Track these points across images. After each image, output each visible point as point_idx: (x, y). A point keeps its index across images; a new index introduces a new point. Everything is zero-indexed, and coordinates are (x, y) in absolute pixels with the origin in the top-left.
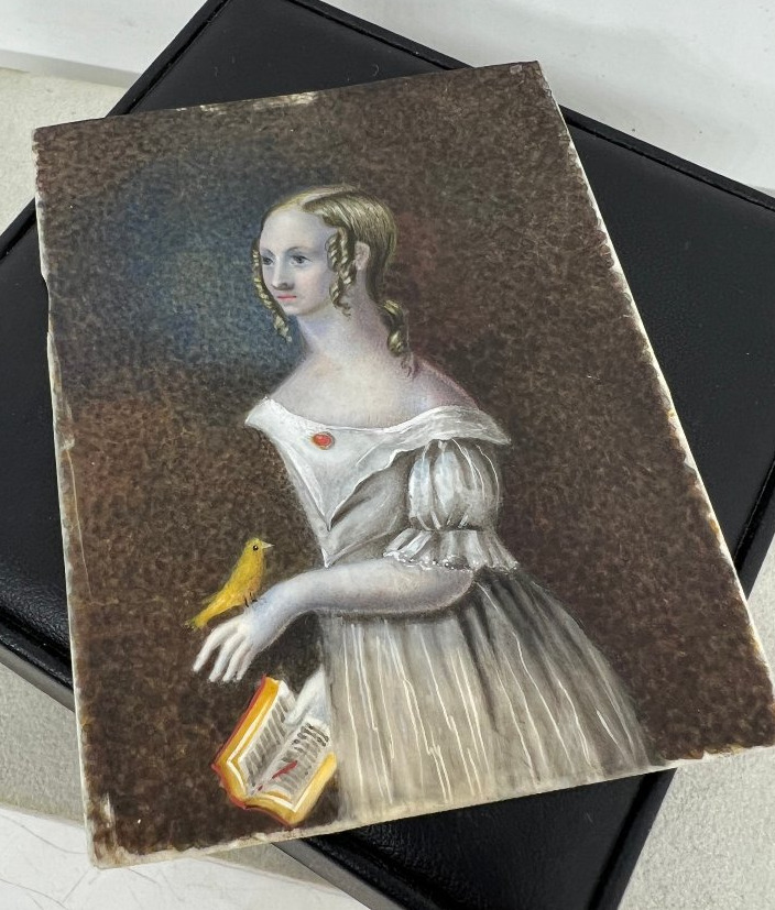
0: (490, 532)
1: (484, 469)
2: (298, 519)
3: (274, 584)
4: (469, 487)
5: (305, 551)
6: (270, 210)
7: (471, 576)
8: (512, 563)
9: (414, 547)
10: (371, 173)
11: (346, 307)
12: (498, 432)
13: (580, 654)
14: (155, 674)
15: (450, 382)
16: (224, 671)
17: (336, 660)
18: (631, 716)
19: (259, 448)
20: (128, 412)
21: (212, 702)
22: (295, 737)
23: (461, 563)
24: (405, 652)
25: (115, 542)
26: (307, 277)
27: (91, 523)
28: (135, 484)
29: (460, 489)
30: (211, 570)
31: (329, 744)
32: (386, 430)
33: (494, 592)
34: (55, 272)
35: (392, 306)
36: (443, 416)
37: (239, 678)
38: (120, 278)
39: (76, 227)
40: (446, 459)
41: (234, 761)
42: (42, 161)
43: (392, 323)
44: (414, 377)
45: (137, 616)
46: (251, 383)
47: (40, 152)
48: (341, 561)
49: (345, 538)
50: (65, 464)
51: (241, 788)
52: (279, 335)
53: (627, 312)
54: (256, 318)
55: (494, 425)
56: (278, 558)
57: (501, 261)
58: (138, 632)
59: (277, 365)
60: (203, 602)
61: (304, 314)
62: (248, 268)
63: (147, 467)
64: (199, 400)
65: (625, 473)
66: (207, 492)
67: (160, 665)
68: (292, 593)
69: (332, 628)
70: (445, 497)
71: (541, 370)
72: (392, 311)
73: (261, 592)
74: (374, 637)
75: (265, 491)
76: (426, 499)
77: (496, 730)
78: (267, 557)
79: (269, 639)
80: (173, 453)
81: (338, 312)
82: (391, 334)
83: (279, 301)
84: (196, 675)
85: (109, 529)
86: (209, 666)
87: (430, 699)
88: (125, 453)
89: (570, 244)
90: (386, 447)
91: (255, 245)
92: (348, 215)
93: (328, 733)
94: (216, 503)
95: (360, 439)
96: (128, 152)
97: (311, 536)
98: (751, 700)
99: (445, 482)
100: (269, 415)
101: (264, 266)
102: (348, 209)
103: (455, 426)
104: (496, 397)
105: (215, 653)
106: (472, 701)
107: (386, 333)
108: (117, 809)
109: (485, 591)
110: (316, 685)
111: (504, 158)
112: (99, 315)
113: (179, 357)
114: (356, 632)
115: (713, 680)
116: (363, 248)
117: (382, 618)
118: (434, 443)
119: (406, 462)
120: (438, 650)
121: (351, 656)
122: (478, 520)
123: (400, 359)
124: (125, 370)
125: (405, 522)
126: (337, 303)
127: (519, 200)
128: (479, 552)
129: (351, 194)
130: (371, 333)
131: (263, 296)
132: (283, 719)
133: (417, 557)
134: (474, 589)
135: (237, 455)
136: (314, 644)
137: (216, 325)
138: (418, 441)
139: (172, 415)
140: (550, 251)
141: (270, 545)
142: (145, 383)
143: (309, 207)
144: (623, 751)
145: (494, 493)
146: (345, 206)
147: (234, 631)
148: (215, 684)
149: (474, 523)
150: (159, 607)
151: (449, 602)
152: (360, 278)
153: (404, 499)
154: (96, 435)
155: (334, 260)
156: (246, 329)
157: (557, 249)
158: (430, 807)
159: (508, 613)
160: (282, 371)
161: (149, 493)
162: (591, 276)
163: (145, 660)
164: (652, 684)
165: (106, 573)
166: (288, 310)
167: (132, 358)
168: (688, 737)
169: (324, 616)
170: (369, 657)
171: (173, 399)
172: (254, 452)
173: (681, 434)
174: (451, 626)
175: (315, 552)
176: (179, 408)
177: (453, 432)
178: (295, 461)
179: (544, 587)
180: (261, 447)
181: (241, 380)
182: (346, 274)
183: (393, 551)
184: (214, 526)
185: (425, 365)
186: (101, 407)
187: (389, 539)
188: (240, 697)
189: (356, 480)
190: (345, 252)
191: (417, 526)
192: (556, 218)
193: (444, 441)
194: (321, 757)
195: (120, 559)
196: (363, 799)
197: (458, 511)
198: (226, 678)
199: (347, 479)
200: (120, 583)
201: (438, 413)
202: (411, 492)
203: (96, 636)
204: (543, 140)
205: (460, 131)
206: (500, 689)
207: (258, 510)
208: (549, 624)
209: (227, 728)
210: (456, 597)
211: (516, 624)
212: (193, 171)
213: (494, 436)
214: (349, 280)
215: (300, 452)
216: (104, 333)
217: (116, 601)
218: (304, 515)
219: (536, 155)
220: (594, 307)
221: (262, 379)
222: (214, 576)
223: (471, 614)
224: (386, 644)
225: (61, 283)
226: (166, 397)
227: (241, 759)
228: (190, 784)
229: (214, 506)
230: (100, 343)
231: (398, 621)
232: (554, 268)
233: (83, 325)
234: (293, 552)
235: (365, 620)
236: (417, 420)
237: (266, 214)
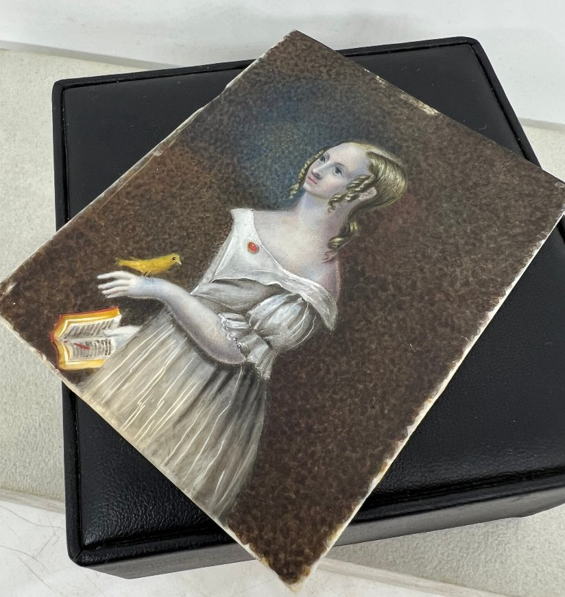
0: (274, 354)
1: (306, 328)
2: (204, 266)
3: (164, 278)
4: (289, 328)
5: (191, 279)
6: (352, 141)
7: (243, 361)
8: (267, 376)
9: (234, 325)
10: (419, 166)
11: (333, 208)
12: (333, 321)
13: (248, 442)
14: (83, 263)
15: (339, 280)
16: (107, 289)
18: (237, 490)
19: (224, 225)
20: (193, 164)
21: (89, 295)
22: (100, 339)
23: (246, 352)
24: (179, 358)
25: (129, 204)
26: (332, 181)
27: (129, 189)
28: (163, 192)
29: (284, 324)
30: (148, 250)
31: (108, 356)
32: (285, 271)
33: (244, 377)
34: (233, 89)
35: (354, 227)
36: (316, 289)
37: (109, 297)
38: (254, 113)
39: (263, 79)
40: (294, 307)
41: (69, 323)
42: (282, 44)
43: (345, 233)
44: (325, 262)
45: (103, 237)
46: (253, 198)
47: (286, 40)
48: (200, 298)
49: (212, 291)
50: (147, 159)
51: (59, 334)
52: (289, 192)
53: (469, 338)
54: (288, 176)
55: (334, 317)
56: (178, 271)
57: (434, 257)
58: (97, 243)
59: (272, 202)
60: (131, 258)
61: (310, 193)
62: (311, 155)
63: (174, 190)
64: (224, 185)
65: (372, 401)
66: (183, 220)
67: (89, 262)
68: (166, 289)
69: (163, 318)
70: (274, 321)
71: (389, 318)
72: (352, 228)
73: (155, 276)
74: (174, 339)
75: (205, 243)
76: (265, 313)
77: (174, 426)
78: (174, 266)
79: (136, 296)
80: (190, 194)
81: (326, 207)
82: (339, 236)
83: (307, 179)
84: (96, 280)
85: (133, 198)
86: (104, 281)
87: (164, 385)
88: (173, 177)
89: (482, 283)
91: (325, 149)
92: (384, 173)
93: (112, 352)
94: (182, 228)
95: (269, 262)
96: (322, 69)
97: (201, 277)
98: (300, 552)
99: (282, 315)
100: (245, 220)
101: (319, 160)
102: (388, 171)
103: (316, 299)
104: (350, 306)
105: (112, 279)
106: (179, 405)
107: (337, 234)
108: (13, 291)
109: (241, 373)
110: (131, 331)
111: (498, 218)
112: (229, 119)
113: (238, 161)
114: (171, 329)
115: (293, 524)
116: (373, 192)
117: (187, 335)
118: (298, 296)
119: (276, 290)
120: (191, 372)
121: (156, 336)
122: (275, 344)
123: (329, 250)
124: (212, 148)
125: (244, 312)
126: (331, 203)
127: (482, 242)
128: (259, 356)
129: (397, 166)
130: (330, 227)
131: (303, 171)
132: (104, 329)
133: (231, 330)
134: (238, 367)
135: (212, 219)
136: (149, 315)
137: (269, 163)
138: (292, 288)
139: (207, 180)
140: (467, 277)
141: (180, 263)
142: (213, 159)
143: (370, 154)
144: (214, 498)
145: (297, 341)
146: (388, 167)
147: (129, 279)
148: (98, 289)
149: (272, 343)
150: (114, 242)
151: (221, 360)
152: (355, 202)
153: (256, 303)
154: (172, 160)
155: (354, 185)
156: (278, 176)
157: (471, 279)
158: (113, 423)
159: (239, 391)
160: (272, 206)
161: (163, 199)
162: (473, 306)
163: (86, 254)
164: (262, 491)
165: (112, 211)
166: (306, 185)
167: (221, 146)
168: (249, 529)
169: (166, 310)
170: (163, 343)
171: (215, 175)
172: (220, 225)
173: (422, 414)
174: (209, 369)
175: (194, 284)
176: (213, 180)
177: (312, 300)
178: (231, 243)
179: (268, 399)
180: (225, 226)
181: (251, 193)
182: (351, 195)
183: (224, 317)
184: (170, 235)
185: (337, 264)
186: (187, 152)
187: (229, 311)
188: (99, 304)
189: (246, 275)
190: (362, 186)
191: (247, 319)
192: (490, 266)
193: (303, 299)
194: (100, 357)
195: (123, 212)
196: (94, 389)
197: (272, 331)
198: (104, 292)
199: (242, 272)
200: (113, 220)
201: (317, 287)
202: (262, 304)
203: (80, 227)
204: (531, 227)
205: (490, 186)
206: (196, 415)
207: (194, 247)
208: (249, 416)
209: (82, 309)
210: (226, 361)
211: (236, 399)
212: (338, 97)
213: (328, 320)
214: (349, 199)
215: (238, 243)
216: (222, 127)
217: (103, 224)
218: (208, 266)
219: (518, 230)
220: (456, 321)
221: (259, 201)
222: (147, 253)
223: (223, 375)
224: (175, 347)
225: (230, 95)
226: (213, 172)
227: (72, 325)
228: (46, 312)
229: (179, 228)
230: (217, 130)
231: (191, 343)
232: (458, 285)
233: (219, 117)
234: (186, 276)
235: (180, 329)
236: (303, 280)
237: (346, 141)
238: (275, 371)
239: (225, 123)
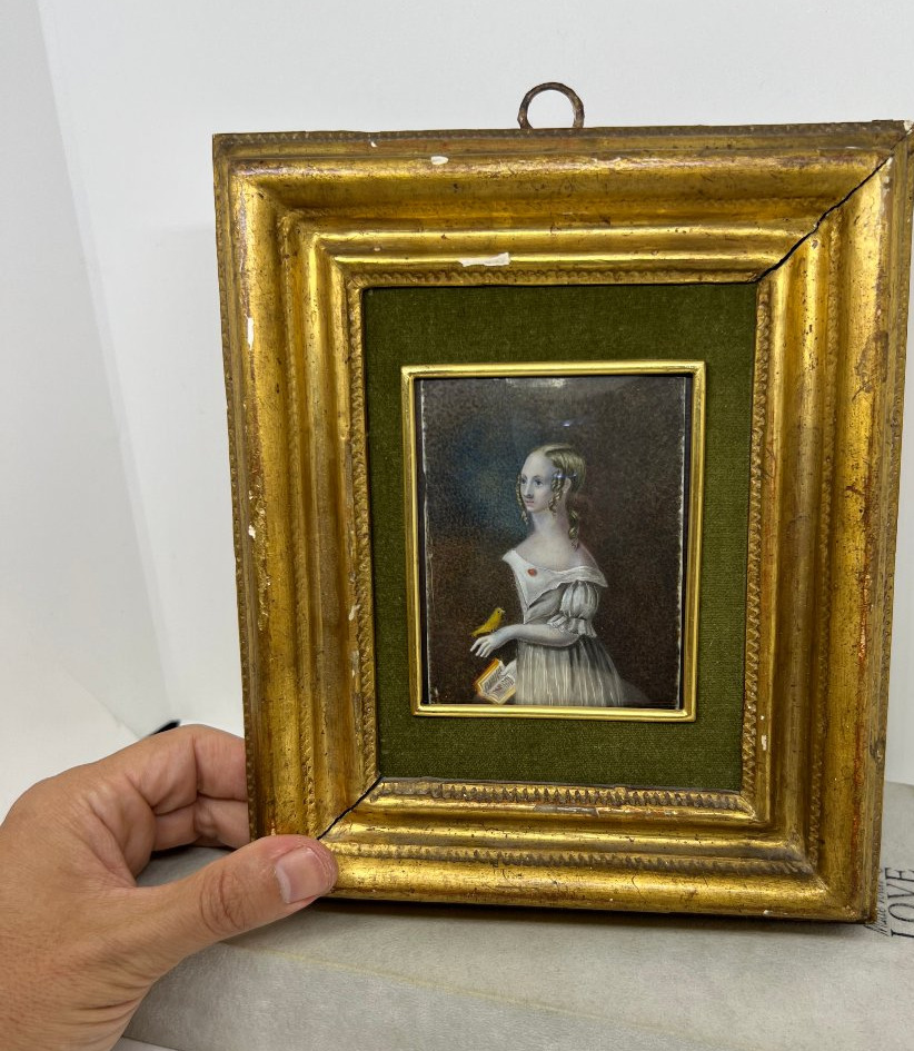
0: (589, 622)
1: (594, 596)
4: (586, 602)
6: (530, 453)
7: (578, 637)
8: (595, 635)
9: (559, 622)
10: (581, 439)
11: (554, 511)
12: (604, 581)
13: (610, 671)
14: (457, 649)
15: (591, 555)
16: (481, 653)
17: (521, 658)
20: (456, 544)
21: (476, 663)
22: (503, 680)
23: (576, 631)
24: (547, 659)
25: (446, 599)
26: (540, 492)
27: (438, 591)
28: (456, 577)
29: (582, 603)
30: (481, 616)
32: (559, 572)
33: (585, 644)
34: (429, 470)
35: (575, 514)
36: (584, 570)
37: (486, 656)
38: (457, 478)
39: (440, 446)
40: (580, 589)
41: (481, 683)
43: (573, 522)
44: (576, 550)
45: (452, 628)
46: (507, 542)
48: (530, 622)
49: (533, 614)
50: (429, 564)
51: (482, 693)
52: (523, 521)
54: (514, 510)
55: (603, 578)
57: (630, 497)
58: (452, 634)
59: (519, 535)
61: (537, 511)
62: (515, 484)
63: (461, 571)
65: (652, 606)
66: (483, 586)
67: (459, 647)
68: (510, 631)
69: (522, 646)
70: (576, 605)
71: (631, 556)
72: (574, 517)
74: (537, 652)
75: (506, 590)
76: (568, 604)
79: (499, 645)
80: (472, 567)
81: (550, 513)
82: (571, 528)
83: (526, 503)
85: (444, 593)
86: (476, 650)
88: (453, 562)
89: (666, 493)
90: (557, 580)
91: (519, 472)
92: (565, 462)
95: (547, 574)
96: (468, 405)
97: (521, 611)
99: (577, 598)
100: (513, 558)
101: (522, 484)
102: (566, 458)
103: (587, 575)
104: (607, 566)
105: (479, 646)
106: (567, 680)
107: (569, 527)
109: (582, 643)
110: (513, 665)
111: (649, 437)
112: (447, 495)
113: (479, 523)
114: (531, 649)
116: (568, 481)
117: (541, 646)
118: (577, 582)
119: (564, 587)
120: (559, 663)
121: (527, 658)
122: (586, 616)
123: (572, 541)
124: (456, 525)
125: (558, 612)
126: (551, 509)
127: (649, 463)
128: (582, 628)
129: (569, 450)
130: (562, 526)
131: (519, 500)
132: (500, 673)
133: (559, 626)
134: (578, 642)
135: (497, 572)
137: (497, 511)
138: (571, 579)
140: (655, 495)
141: (504, 611)
142: (464, 533)
143: (548, 454)
145: (595, 607)
146: (564, 455)
147: (487, 640)
149: (584, 617)
150: (460, 626)
151: (567, 645)
152: (564, 497)
153: (560, 602)
154: (442, 553)
155: (554, 485)
156: (509, 515)
157: (658, 494)
161: (461, 581)
162: (669, 512)
163: (453, 644)
166: (529, 508)
167: (459, 519)
169: (520, 641)
170: (533, 658)
172: (504, 573)
174: (566, 654)
177: (586, 578)
178: (519, 579)
179: (605, 646)
180: (507, 571)
181: (504, 540)
182: (558, 494)
183: (550, 622)
184: (484, 600)
185: (582, 547)
186: (445, 540)
187: (550, 617)
188: (485, 664)
190: (559, 482)
191: (562, 614)
192: (664, 477)
193: (581, 581)
195: (447, 606)
196: (522, 703)
197: (580, 611)
198: (482, 655)
199: (539, 590)
200: (446, 615)
201: (582, 568)
202: (563, 600)
204: (671, 431)
205: (632, 417)
206: (578, 678)
207: (502, 597)
208: (602, 659)
209: (480, 673)
210: (570, 643)
211: (589, 657)
212: (497, 424)
213: (602, 583)
214: (559, 497)
215: (523, 576)
216: (448, 505)
217: (445, 621)
218: (519, 602)
219: (665, 438)
220: (665, 527)
221: (512, 541)
223: (575, 651)
224: (541, 655)
225: (431, 476)
226: (472, 541)
227: (483, 683)
228: (464, 688)
229: (485, 592)
230: (447, 509)
231: (547, 648)
232: (653, 504)
233: (440, 499)
234: (513, 616)
235: (535, 646)
236: (573, 570)
237: (527, 455)
238: (596, 628)
239: (447, 499)
